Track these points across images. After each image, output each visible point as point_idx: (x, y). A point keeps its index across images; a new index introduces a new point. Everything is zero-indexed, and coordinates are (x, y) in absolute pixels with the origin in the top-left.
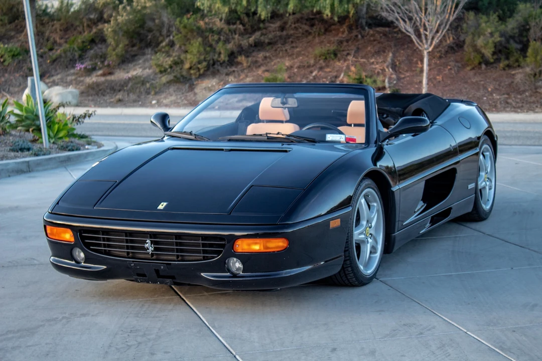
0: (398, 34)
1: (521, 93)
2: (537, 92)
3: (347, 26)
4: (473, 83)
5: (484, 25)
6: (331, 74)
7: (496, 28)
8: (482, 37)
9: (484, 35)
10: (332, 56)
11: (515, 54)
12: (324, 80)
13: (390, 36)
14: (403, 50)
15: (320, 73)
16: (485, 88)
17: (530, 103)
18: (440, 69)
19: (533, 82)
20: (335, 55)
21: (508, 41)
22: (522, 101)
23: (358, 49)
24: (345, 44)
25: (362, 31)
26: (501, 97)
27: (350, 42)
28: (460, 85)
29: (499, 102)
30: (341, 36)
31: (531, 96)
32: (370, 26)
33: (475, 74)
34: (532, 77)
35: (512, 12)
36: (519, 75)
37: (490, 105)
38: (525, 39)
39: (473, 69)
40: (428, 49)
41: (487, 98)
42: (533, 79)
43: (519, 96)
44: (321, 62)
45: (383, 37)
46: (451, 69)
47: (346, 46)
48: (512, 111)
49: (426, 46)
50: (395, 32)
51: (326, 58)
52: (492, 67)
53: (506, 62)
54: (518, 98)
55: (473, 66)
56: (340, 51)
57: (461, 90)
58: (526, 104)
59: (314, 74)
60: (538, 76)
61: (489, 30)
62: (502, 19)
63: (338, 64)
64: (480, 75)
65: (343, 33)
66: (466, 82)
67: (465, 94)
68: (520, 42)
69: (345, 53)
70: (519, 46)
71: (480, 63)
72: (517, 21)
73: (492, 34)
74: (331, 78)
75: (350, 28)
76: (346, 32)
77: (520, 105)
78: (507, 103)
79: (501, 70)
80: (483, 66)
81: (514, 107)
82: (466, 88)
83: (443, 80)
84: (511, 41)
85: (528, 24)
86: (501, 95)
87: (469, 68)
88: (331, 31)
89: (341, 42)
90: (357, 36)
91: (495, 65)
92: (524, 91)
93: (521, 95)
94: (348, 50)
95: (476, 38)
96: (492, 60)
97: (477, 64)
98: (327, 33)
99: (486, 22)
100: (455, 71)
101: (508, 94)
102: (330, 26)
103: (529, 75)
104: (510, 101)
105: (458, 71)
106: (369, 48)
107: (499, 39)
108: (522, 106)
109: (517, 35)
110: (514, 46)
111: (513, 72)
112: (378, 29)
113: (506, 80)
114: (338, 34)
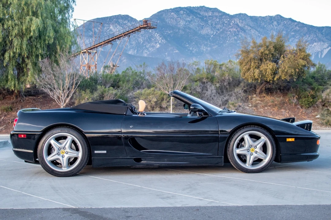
0: (40, 99)
3: (15, 96)
5: (83, 95)
6: (11, 118)
7: (89, 96)
8: (83, 100)
9: (85, 99)
10: (10, 110)
12: (8, 121)
13: (37, 100)
14: (45, 106)
15: (5, 118)
20: (11, 109)
23: (22, 106)
24: (15, 104)
25: (22, 98)
27: (18, 103)
30: (12, 101)
32: (26, 96)
35: (96, 89)
44: (5, 112)
45: (34, 101)
47: (16, 105)
50: (39, 99)
51: (7, 111)
56: (13, 107)
59: (2, 118)
61: (87, 97)
62: (92, 92)
63: (14, 114)
65: (13, 99)
69: (16, 108)
72: (98, 93)
74: (11, 120)
75: (17, 97)
76: (15, 98)
85: (103, 95)
88: (6, 98)
89: (13, 103)
90: (20, 100)
94: (17, 107)
95: (81, 100)
98: (4, 99)
99: (85, 93)
102: (5, 96)
106: (28, 106)
109: (98, 99)
112: (30, 97)
114: (10, 100)
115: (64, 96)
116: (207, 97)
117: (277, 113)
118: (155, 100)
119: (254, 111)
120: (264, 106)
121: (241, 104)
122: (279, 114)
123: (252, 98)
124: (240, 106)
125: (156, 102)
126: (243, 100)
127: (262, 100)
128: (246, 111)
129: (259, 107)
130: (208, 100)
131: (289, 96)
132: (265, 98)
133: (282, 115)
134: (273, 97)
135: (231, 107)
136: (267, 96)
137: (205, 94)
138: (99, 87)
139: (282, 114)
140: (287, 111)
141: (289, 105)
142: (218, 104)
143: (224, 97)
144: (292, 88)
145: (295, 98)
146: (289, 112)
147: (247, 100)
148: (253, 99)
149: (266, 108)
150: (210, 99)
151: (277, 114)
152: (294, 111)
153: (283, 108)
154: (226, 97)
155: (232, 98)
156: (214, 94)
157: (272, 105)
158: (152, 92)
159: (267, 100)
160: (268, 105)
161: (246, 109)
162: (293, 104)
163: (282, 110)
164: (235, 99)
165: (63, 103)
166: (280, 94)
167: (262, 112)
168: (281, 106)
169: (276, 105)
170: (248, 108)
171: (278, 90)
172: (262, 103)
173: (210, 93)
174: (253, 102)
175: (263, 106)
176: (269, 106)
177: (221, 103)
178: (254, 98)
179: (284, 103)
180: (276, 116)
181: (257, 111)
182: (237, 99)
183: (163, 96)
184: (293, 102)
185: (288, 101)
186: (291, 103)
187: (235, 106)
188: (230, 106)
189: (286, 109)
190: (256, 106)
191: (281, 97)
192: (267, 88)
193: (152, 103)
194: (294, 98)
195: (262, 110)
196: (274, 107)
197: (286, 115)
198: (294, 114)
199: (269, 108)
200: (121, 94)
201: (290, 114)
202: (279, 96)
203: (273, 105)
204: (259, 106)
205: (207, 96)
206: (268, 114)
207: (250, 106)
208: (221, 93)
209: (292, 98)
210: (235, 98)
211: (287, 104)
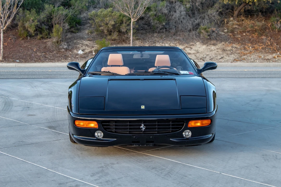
1: (52, 52)
2: (59, 51)
4: (25, 47)
5: (28, 16)
7: (35, 17)
8: (28, 22)
9: (29, 21)
11: (45, 31)
16: (32, 50)
17: (57, 57)
18: (5, 39)
19: (57, 46)
21: (41, 24)
22: (53, 56)
26: (41, 54)
28: (18, 48)
29: (41, 57)
31: (57, 53)
33: (25, 42)
34: (56, 43)
35: (43, 9)
36: (49, 43)
37: (37, 59)
38: (50, 23)
39: (23, 39)
40: (3, 29)
41: (34, 55)
42: (57, 44)
43: (51, 54)
46: (11, 39)
48: (50, 62)
49: (2, 27)
52: (33, 38)
53: (41, 36)
54: (51, 55)
55: (23, 38)
57: (19, 51)
58: (56, 58)
60: (59, 43)
61: (32, 19)
62: (38, 12)
64: (27, 42)
66: (21, 46)
67: (22, 53)
68: (48, 25)
70: (47, 27)
71: (27, 36)
72: (45, 13)
73: (33, 21)
77: (53, 58)
78: (46, 57)
79: (38, 40)
80: (29, 38)
81: (50, 60)
82: (22, 50)
83: (8, 45)
84: (43, 25)
85: (51, 16)
86: (42, 53)
87: (21, 39)
91: (35, 37)
92: (53, 51)
93: (52, 53)
95: (25, 22)
96: (34, 35)
97: (25, 37)
99: (30, 14)
100: (13, 40)
101: (45, 53)
103: (55, 42)
104: (46, 56)
105: (15, 41)
107: (37, 23)
108: (54, 59)
109: (46, 21)
110: (44, 27)
111: (45, 41)
113: (42, 45)
115: (4, 18)
116: (175, 20)
117: (257, 40)
118: (113, 23)
119: (230, 37)
120: (242, 32)
121: (214, 29)
122: (259, 42)
123: (229, 21)
124: (213, 32)
125: (113, 26)
126: (218, 24)
127: (240, 24)
128: (221, 37)
129: (236, 33)
130: (177, 23)
131: (272, 20)
132: (244, 22)
133: (263, 43)
134: (253, 21)
135: (203, 33)
136: (246, 19)
137: (173, 16)
138: (47, 6)
139: (262, 41)
140: (268, 39)
141: (272, 31)
142: (187, 29)
143: (195, 20)
144: (275, 10)
145: (279, 22)
146: (270, 40)
147: (223, 24)
148: (230, 23)
149: (244, 34)
150: (178, 22)
151: (256, 42)
152: (277, 39)
153: (264, 34)
154: (198, 20)
155: (205, 21)
156: (183, 17)
157: (251, 30)
158: (110, 13)
159: (246, 24)
160: (247, 30)
161: (221, 35)
162: (277, 30)
163: (263, 37)
164: (208, 23)
165: (3, 25)
166: (261, 18)
167: (240, 39)
168: (262, 31)
169: (256, 31)
170: (223, 33)
171: (259, 13)
172: (239, 27)
173: (179, 15)
174: (229, 26)
175: (240, 32)
176: (248, 32)
177: (192, 27)
178: (231, 21)
179: (265, 29)
180: (256, 44)
181: (233, 38)
182: (211, 23)
183: (122, 18)
184: (276, 27)
185: (270, 26)
186: (274, 29)
187: (207, 32)
188: (202, 31)
189: (268, 36)
190: (232, 32)
191: (263, 21)
192: (246, 9)
193: (109, 27)
194: (277, 22)
195: (239, 36)
196: (254, 34)
197: (268, 43)
198: (276, 42)
199: (248, 34)
200: (73, 15)
201: (272, 42)
202: (260, 20)
203: (253, 30)
204: (236, 31)
205: (175, 18)
206: (246, 42)
207: (226, 31)
208: (191, 15)
209: (276, 23)
210: (208, 21)
211: (269, 29)
